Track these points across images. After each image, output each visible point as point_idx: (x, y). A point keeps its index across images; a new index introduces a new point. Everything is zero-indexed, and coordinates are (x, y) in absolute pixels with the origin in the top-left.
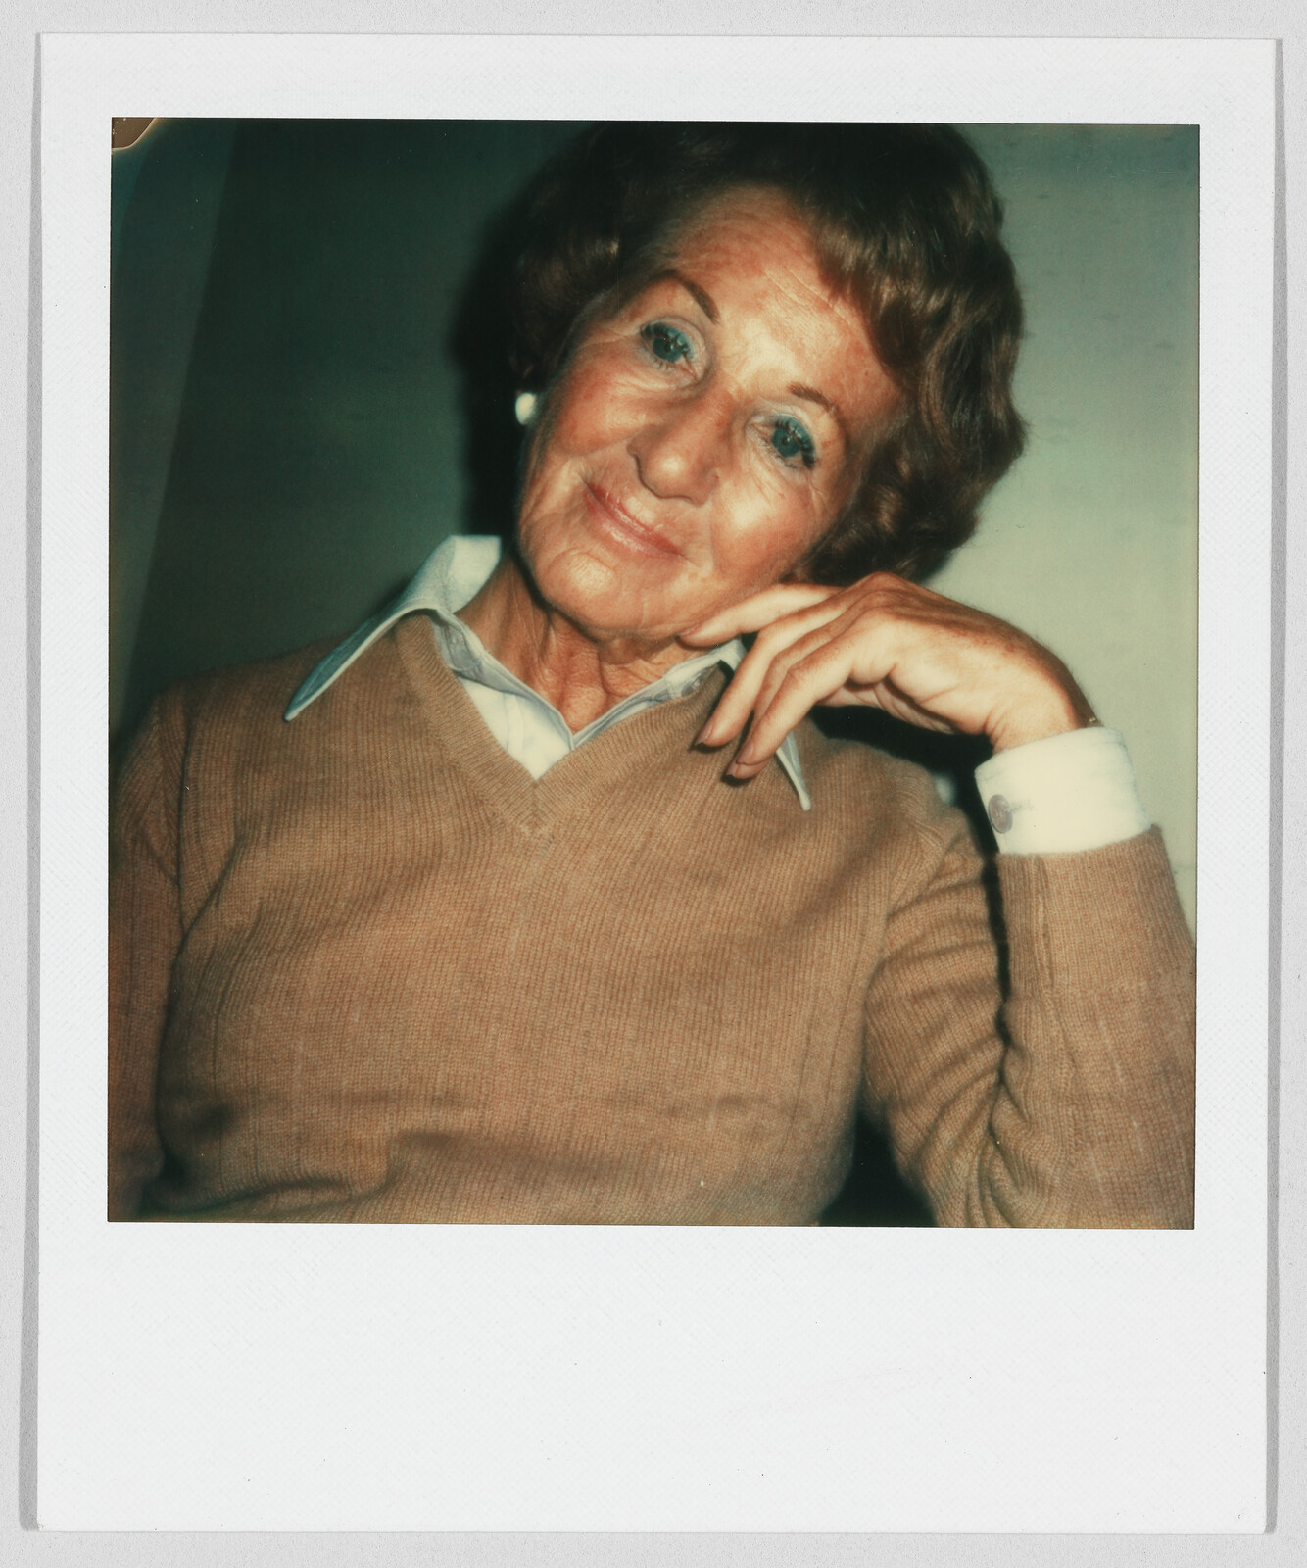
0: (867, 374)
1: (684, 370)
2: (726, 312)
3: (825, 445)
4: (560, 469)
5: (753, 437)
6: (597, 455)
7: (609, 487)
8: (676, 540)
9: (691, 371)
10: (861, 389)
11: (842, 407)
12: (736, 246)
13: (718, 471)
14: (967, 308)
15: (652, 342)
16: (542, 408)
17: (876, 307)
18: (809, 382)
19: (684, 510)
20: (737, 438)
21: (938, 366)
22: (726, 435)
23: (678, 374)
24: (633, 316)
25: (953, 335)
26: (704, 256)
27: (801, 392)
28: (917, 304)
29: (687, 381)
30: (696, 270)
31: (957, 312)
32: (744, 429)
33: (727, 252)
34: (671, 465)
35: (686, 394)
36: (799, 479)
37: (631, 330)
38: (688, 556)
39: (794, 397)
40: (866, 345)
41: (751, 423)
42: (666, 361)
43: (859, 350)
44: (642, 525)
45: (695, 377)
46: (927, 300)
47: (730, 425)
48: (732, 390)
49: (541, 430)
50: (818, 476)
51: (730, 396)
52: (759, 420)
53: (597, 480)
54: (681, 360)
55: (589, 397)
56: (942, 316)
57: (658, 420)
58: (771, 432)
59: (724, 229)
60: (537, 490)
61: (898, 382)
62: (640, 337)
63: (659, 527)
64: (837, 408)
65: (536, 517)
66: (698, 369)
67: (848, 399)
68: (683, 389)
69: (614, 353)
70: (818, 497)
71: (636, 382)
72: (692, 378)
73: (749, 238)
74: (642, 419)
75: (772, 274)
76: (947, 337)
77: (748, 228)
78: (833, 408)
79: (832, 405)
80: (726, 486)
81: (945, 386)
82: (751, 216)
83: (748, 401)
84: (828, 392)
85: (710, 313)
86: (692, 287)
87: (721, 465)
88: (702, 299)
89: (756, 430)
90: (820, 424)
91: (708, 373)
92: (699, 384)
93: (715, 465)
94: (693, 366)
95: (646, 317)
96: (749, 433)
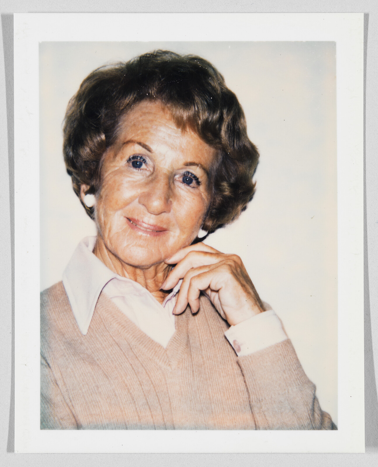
0: (206, 150)
1: (146, 170)
2: (153, 147)
3: (201, 177)
5: (177, 184)
6: (128, 208)
7: (136, 217)
10: (206, 155)
11: (202, 163)
12: (149, 125)
15: (131, 164)
16: (99, 199)
18: (189, 160)
20: (172, 186)
22: (169, 186)
23: (145, 172)
24: (122, 158)
26: (139, 132)
27: (188, 164)
29: (148, 173)
30: (139, 137)
32: (173, 182)
33: (147, 128)
35: (151, 178)
36: (196, 191)
38: (171, 230)
39: (186, 167)
41: (174, 179)
42: (138, 168)
44: (152, 226)
45: (151, 172)
47: (169, 183)
49: (102, 205)
50: (202, 188)
51: (166, 174)
52: (177, 177)
53: (130, 216)
54: (144, 166)
55: (118, 190)
57: (146, 190)
58: (181, 179)
59: (143, 120)
60: (108, 226)
62: (127, 164)
64: (201, 165)
65: (111, 236)
66: (152, 170)
67: (203, 161)
68: (149, 176)
70: (204, 195)
71: (130, 179)
72: (150, 172)
73: (152, 121)
74: (139, 191)
77: (150, 117)
78: (199, 165)
79: (199, 164)
80: (175, 203)
82: (149, 113)
83: (172, 173)
84: (196, 161)
85: (149, 150)
86: (140, 144)
87: (171, 197)
88: (145, 146)
89: (177, 180)
90: (197, 171)
91: (154, 168)
92: (152, 173)
93: (169, 198)
94: (149, 167)
95: (127, 158)
96: (176, 182)
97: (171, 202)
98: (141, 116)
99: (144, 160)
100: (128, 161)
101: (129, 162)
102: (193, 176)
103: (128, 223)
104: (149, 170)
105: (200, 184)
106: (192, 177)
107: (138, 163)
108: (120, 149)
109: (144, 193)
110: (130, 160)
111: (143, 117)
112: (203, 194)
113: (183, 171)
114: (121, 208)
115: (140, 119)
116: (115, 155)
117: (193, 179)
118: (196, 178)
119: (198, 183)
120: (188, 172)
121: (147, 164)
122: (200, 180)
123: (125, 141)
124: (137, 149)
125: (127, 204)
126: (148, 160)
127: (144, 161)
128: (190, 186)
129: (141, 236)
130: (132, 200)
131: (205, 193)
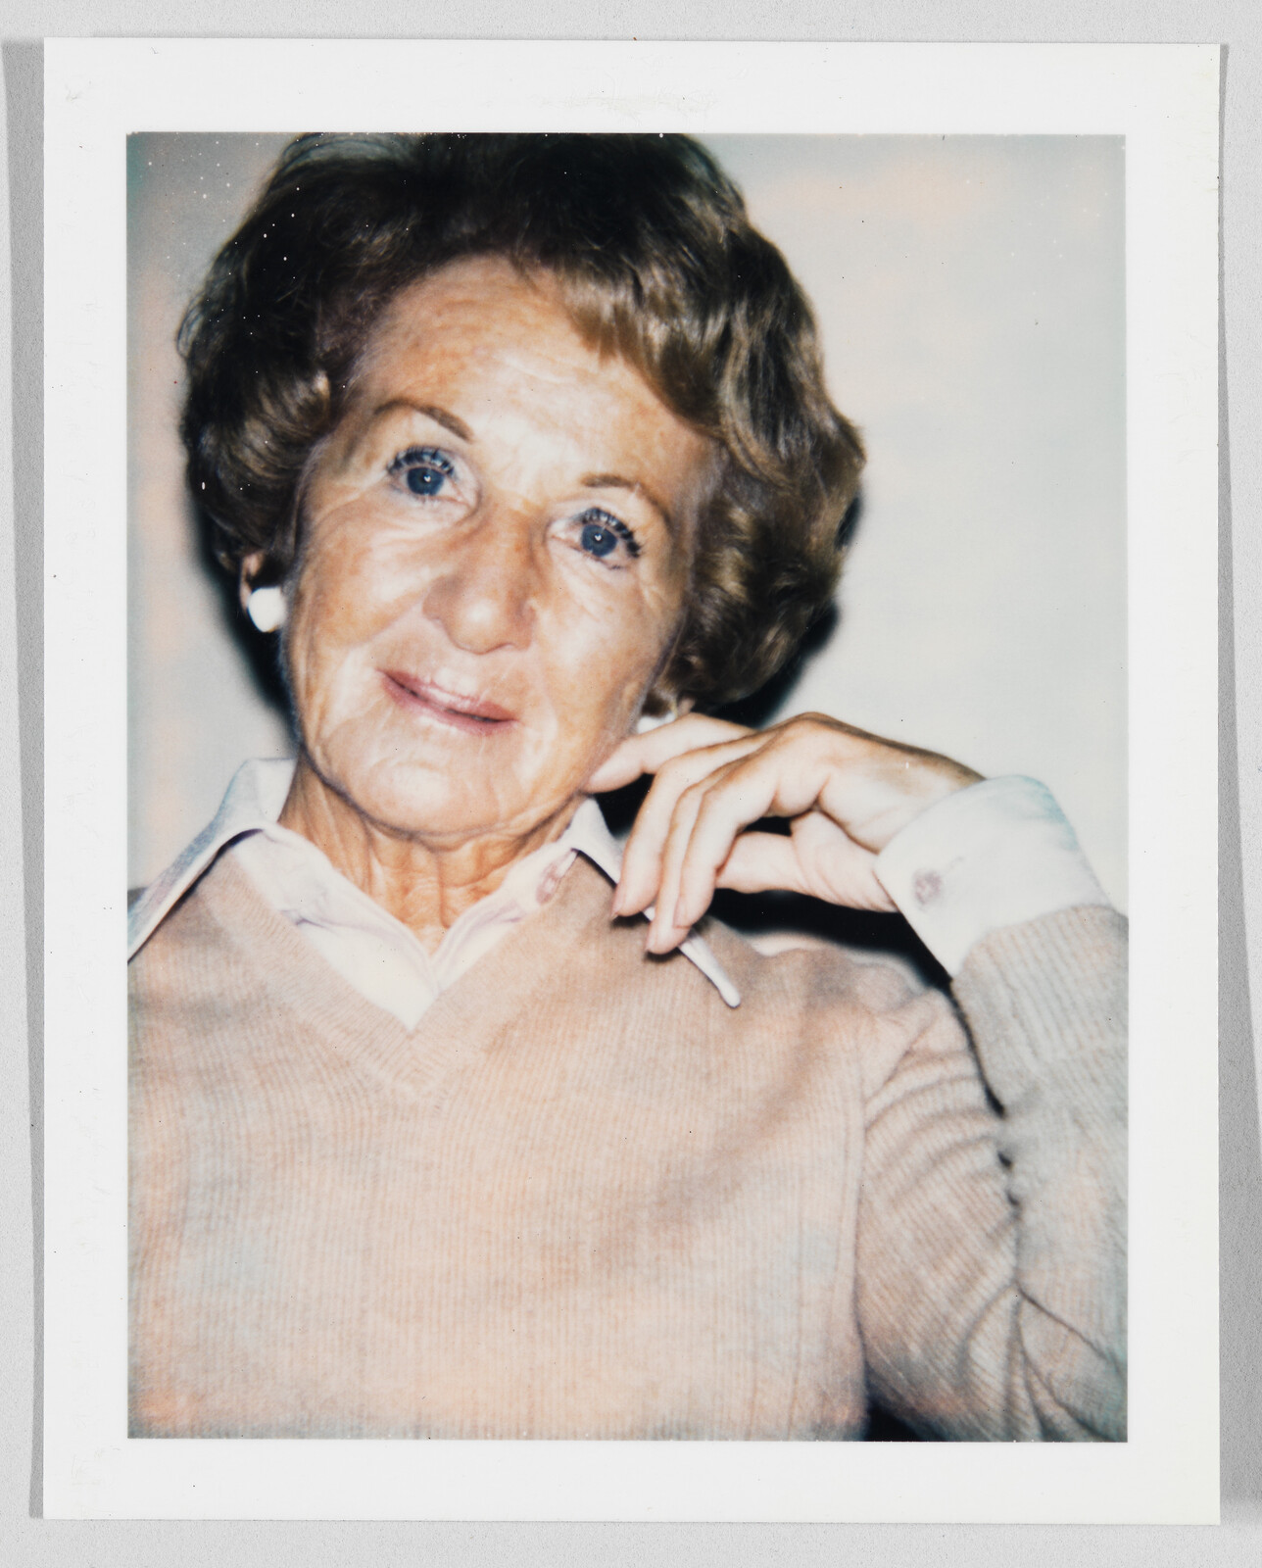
0: (662, 434)
1: (453, 500)
2: (475, 423)
3: (645, 529)
5: (557, 550)
6: (387, 636)
7: (411, 668)
8: (507, 703)
9: (460, 499)
10: (660, 453)
11: (648, 481)
12: (463, 345)
14: (751, 320)
15: (403, 479)
16: (295, 602)
17: (649, 354)
18: (601, 468)
19: (509, 660)
20: (540, 555)
21: (739, 394)
22: (529, 557)
23: (448, 507)
24: (369, 460)
25: (744, 353)
26: (432, 368)
27: (593, 482)
28: (694, 337)
29: (459, 512)
30: (429, 389)
31: (740, 328)
32: (544, 544)
33: (455, 356)
34: (478, 615)
35: (466, 528)
36: (621, 581)
38: (525, 719)
39: (589, 489)
40: (650, 400)
41: (548, 535)
42: (427, 496)
43: (642, 411)
44: (467, 698)
45: (468, 505)
46: (703, 328)
47: (529, 545)
48: (518, 507)
49: (302, 625)
50: (646, 568)
51: (517, 513)
52: (559, 528)
53: (395, 667)
54: (446, 489)
55: (355, 571)
56: (726, 338)
57: (446, 569)
58: (576, 536)
59: (443, 328)
60: (318, 699)
61: (700, 432)
62: (389, 480)
64: (643, 486)
65: (327, 732)
66: (471, 498)
67: (651, 472)
68: (460, 523)
69: (364, 511)
70: (653, 594)
72: (464, 507)
73: (474, 330)
74: (425, 576)
76: (737, 358)
77: (470, 318)
78: (637, 487)
79: (636, 482)
81: (754, 415)
82: (469, 304)
83: (540, 511)
84: (626, 471)
85: (461, 432)
86: (430, 411)
87: (535, 594)
88: (446, 420)
89: (559, 539)
90: (629, 508)
91: (479, 495)
92: (473, 513)
93: (526, 596)
94: (462, 490)
95: (387, 457)
96: (552, 545)
97: (532, 610)
98: (439, 314)
99: (445, 464)
100: (391, 470)
101: (395, 471)
102: (614, 523)
103: (386, 688)
104: (465, 503)
105: (639, 552)
106: (611, 530)
107: (428, 479)
108: (365, 427)
109: (441, 579)
110: (397, 464)
111: (446, 318)
112: (646, 593)
113: (582, 507)
114: (366, 637)
115: (437, 323)
116: (350, 449)
117: (617, 534)
118: (626, 532)
119: (633, 549)
120: (598, 511)
121: (456, 478)
122: (638, 538)
123: (384, 402)
124: (422, 430)
125: (384, 621)
126: (459, 466)
127: (446, 469)
128: (604, 563)
129: (427, 731)
130: (402, 606)
131: (655, 589)
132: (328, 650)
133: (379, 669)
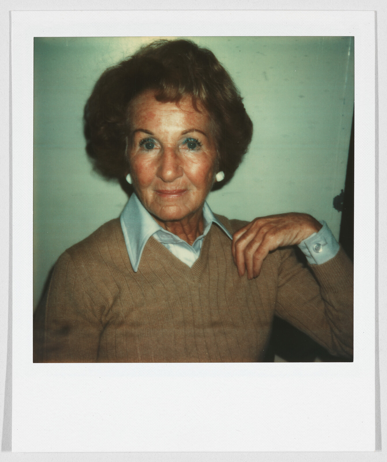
0: (196, 117)
2: (154, 130)
3: (200, 138)
4: (147, 192)
6: (153, 184)
8: (183, 188)
10: (198, 121)
12: (145, 114)
13: (180, 166)
15: (144, 147)
20: (179, 154)
22: (176, 156)
24: (135, 146)
26: (140, 121)
27: (184, 133)
29: (158, 151)
32: (179, 151)
33: (144, 117)
34: (169, 173)
36: (200, 152)
37: (138, 148)
38: (189, 189)
42: (151, 149)
48: (169, 146)
50: (204, 147)
51: (171, 148)
52: (181, 146)
53: (157, 188)
57: (158, 166)
58: (186, 146)
63: (178, 188)
64: (196, 129)
67: (196, 126)
68: (159, 153)
71: (147, 160)
75: (157, 113)
80: (185, 168)
84: (192, 127)
88: (147, 132)
90: (195, 135)
91: (161, 146)
92: (161, 150)
94: (158, 145)
95: (138, 144)
96: (181, 150)
97: (181, 167)
99: (152, 141)
100: (140, 146)
102: (193, 140)
103: (157, 194)
104: (159, 148)
105: (201, 144)
107: (150, 145)
110: (142, 144)
112: (206, 152)
113: (184, 140)
118: (196, 141)
119: (199, 144)
121: (156, 143)
122: (199, 141)
124: (143, 136)
128: (195, 150)
131: (207, 151)
132: (143, 190)
133: (154, 190)
